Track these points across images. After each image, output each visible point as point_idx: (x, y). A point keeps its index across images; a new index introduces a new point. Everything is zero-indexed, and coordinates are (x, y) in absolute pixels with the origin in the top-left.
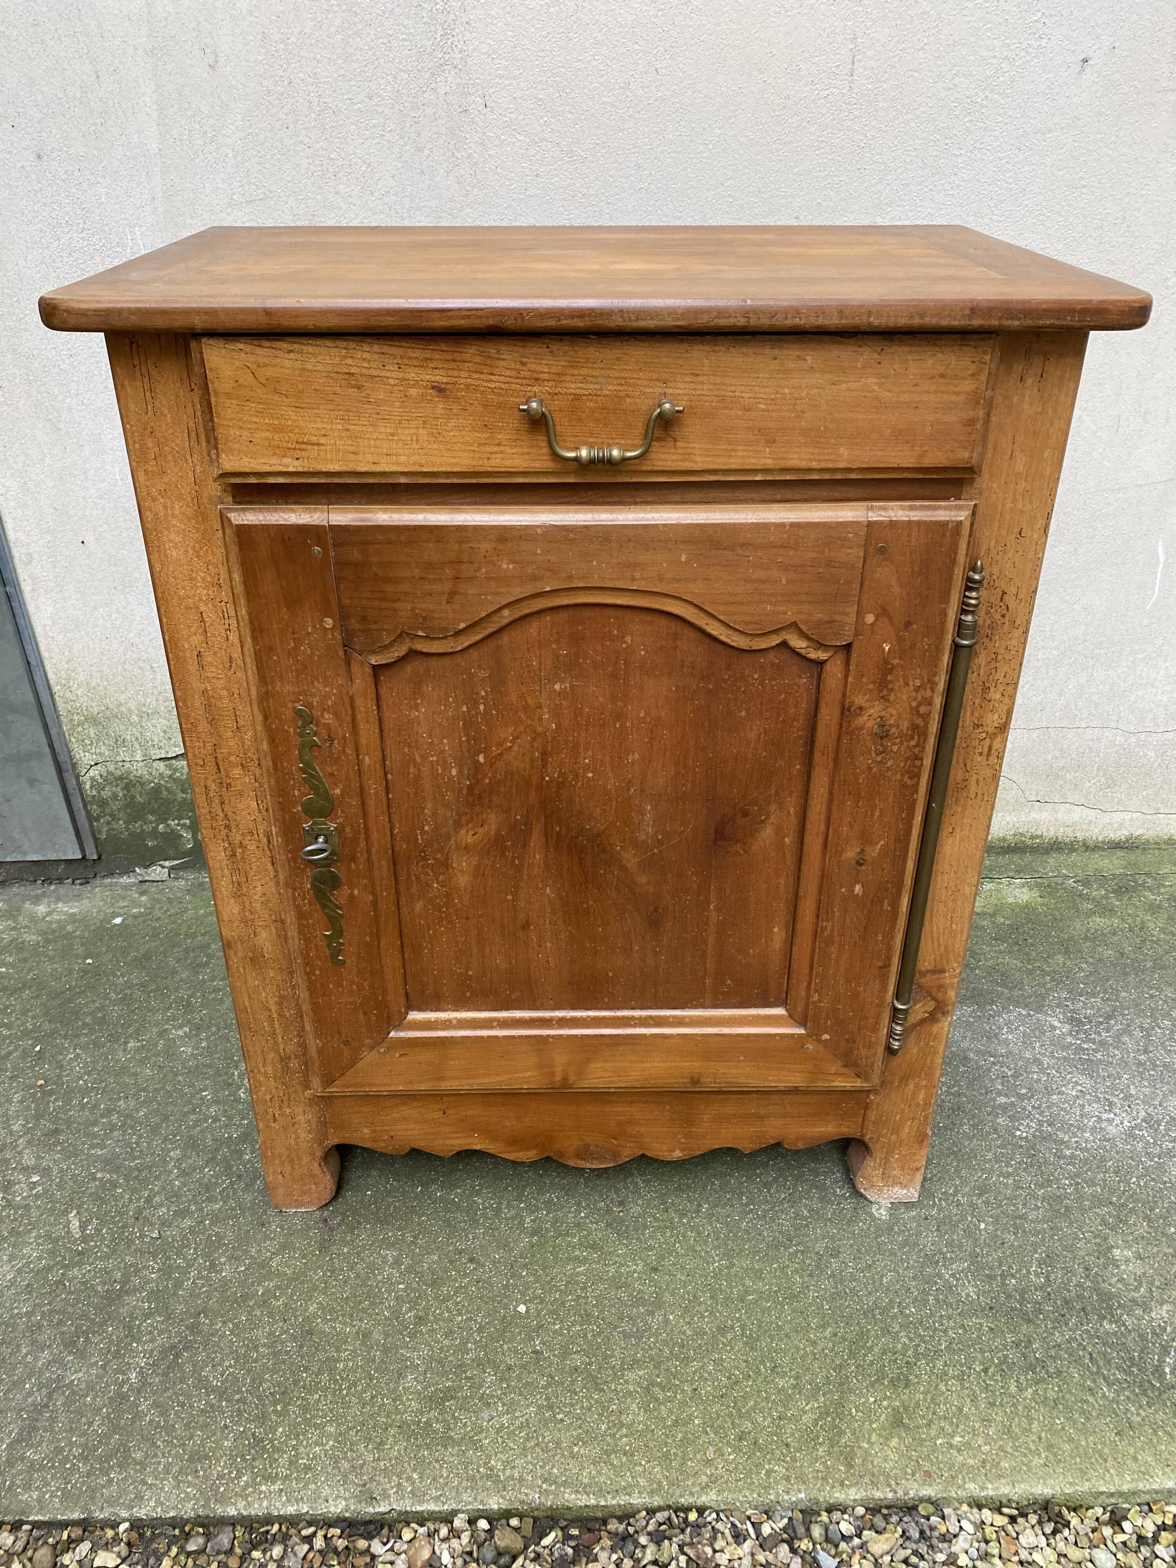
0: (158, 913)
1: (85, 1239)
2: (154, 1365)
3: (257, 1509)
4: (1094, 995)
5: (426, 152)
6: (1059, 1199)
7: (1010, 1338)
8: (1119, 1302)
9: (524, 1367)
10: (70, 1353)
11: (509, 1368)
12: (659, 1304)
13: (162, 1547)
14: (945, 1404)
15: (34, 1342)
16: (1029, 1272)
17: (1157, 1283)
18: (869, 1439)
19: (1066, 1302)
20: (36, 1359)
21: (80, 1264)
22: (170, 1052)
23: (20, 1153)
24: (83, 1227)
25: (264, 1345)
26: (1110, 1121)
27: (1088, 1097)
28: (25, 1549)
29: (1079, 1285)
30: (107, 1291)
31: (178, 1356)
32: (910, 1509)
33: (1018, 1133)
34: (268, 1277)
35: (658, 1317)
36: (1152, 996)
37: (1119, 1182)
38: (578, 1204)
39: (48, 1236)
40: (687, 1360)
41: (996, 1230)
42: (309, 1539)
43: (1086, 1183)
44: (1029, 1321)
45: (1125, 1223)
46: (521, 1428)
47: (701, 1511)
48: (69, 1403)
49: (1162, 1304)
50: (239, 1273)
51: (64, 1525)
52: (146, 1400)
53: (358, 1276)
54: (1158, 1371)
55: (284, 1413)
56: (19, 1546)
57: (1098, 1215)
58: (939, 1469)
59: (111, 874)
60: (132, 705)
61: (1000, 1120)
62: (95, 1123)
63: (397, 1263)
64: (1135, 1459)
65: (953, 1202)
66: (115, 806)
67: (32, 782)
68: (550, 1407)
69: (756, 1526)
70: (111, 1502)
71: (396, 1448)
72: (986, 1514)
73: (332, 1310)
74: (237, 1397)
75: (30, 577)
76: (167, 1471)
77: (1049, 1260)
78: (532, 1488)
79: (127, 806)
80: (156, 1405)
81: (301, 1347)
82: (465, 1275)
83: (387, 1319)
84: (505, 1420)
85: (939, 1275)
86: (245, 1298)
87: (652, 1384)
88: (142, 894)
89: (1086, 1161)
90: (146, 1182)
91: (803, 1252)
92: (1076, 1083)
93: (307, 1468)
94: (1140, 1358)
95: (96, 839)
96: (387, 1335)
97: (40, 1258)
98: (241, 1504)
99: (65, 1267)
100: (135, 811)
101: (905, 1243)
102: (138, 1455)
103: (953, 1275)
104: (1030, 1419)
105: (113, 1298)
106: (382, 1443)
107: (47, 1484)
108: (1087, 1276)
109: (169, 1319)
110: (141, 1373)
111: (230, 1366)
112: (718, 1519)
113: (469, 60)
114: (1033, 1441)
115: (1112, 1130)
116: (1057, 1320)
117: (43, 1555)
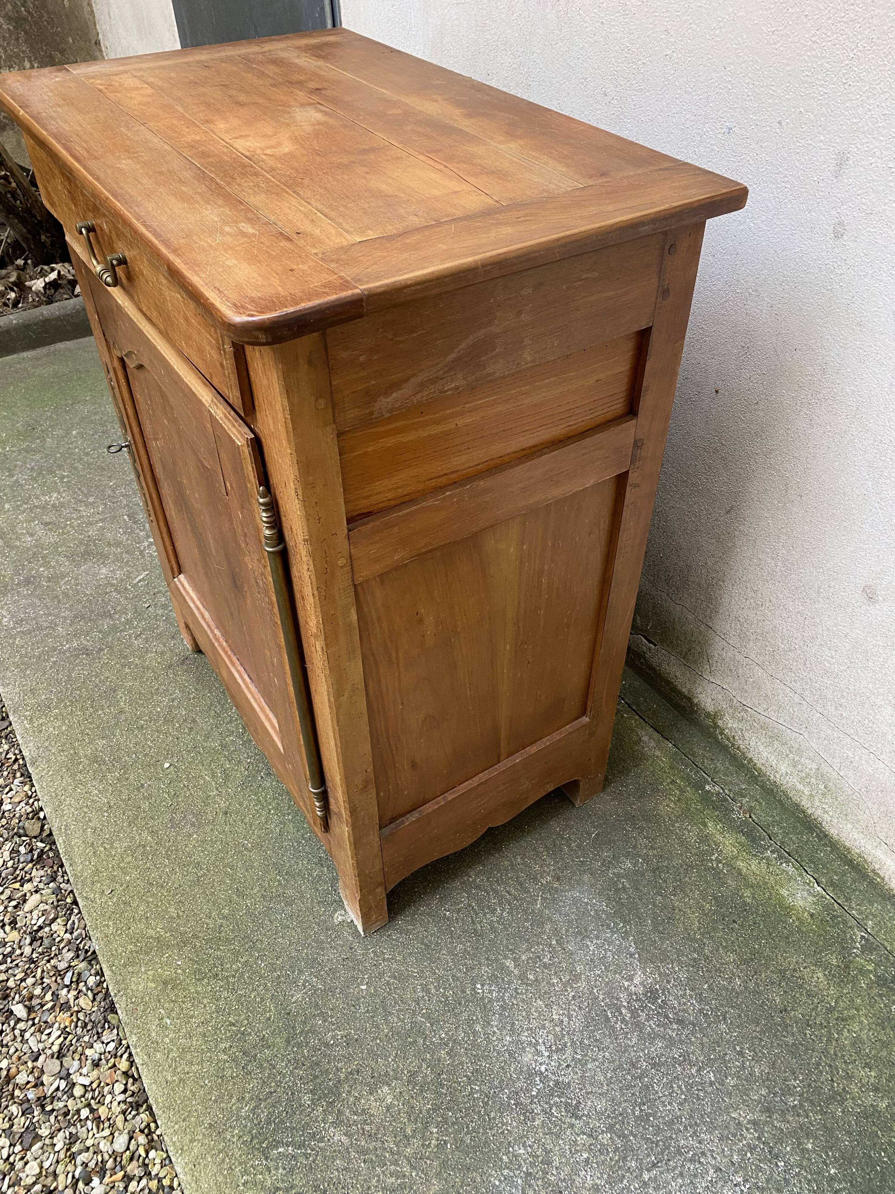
1: (134, 586)
2: (75, 649)
4: (701, 999)
6: (421, 1034)
7: (266, 1032)
8: (334, 1101)
9: (131, 785)
10: (71, 620)
12: (202, 826)
14: (192, 1006)
15: (72, 606)
16: (333, 1030)
17: (367, 1128)
18: (149, 970)
19: (317, 1063)
20: (64, 612)
21: (119, 593)
24: (141, 580)
25: (101, 679)
26: (538, 1053)
27: (558, 1029)
29: (338, 1070)
30: (108, 610)
31: (83, 654)
33: (479, 986)
34: (141, 658)
35: (192, 830)
36: (741, 1053)
37: (466, 1076)
39: (130, 574)
41: (364, 998)
43: (451, 1050)
44: (288, 1042)
45: (422, 1090)
46: (93, 801)
47: (75, 903)
48: (46, 635)
49: (345, 1135)
50: (139, 647)
52: (56, 658)
54: (277, 1144)
55: (66, 707)
57: (420, 1067)
58: (142, 1016)
61: (485, 969)
64: (191, 1141)
65: (377, 961)
68: (110, 807)
69: (80, 936)
71: (63, 758)
72: (124, 1056)
73: (130, 692)
74: (69, 686)
76: (24, 685)
77: (349, 1041)
80: (55, 662)
83: (135, 715)
84: (95, 792)
85: (301, 972)
86: (125, 657)
87: (144, 846)
89: (475, 1045)
91: (280, 884)
92: (570, 1017)
93: (40, 731)
94: (286, 1128)
97: (117, 579)
99: (116, 589)
102: (28, 672)
103: (305, 981)
104: (201, 1063)
105: (106, 615)
106: (63, 751)
108: (351, 1073)
109: (102, 639)
110: (70, 648)
111: (84, 674)
112: (75, 915)
114: (184, 1068)
115: (528, 1057)
116: (297, 1061)
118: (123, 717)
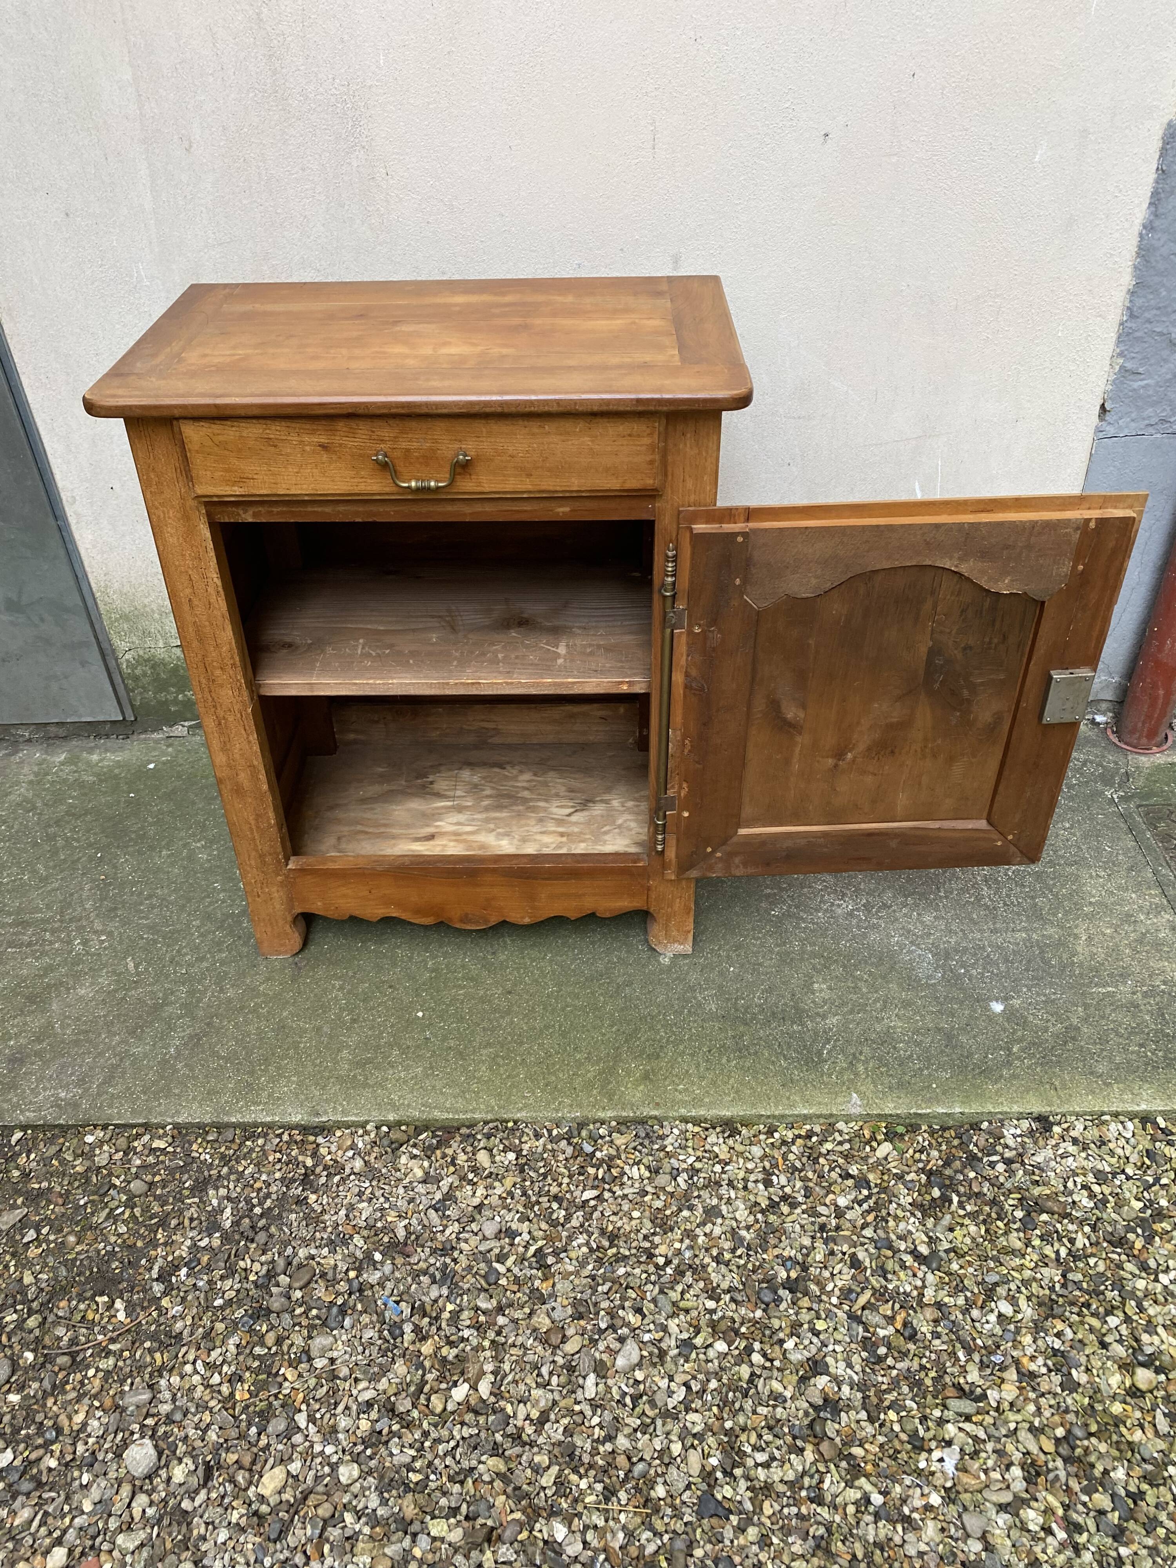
0: (181, 761)
1: (138, 974)
2: (185, 1044)
3: (249, 1118)
5: (346, 207)
6: (788, 953)
7: (730, 1033)
8: (807, 1014)
9: (418, 1047)
10: (132, 1037)
11: (408, 1047)
12: (508, 1012)
13: (192, 1138)
14: (678, 1068)
15: (109, 1031)
16: (754, 997)
17: (836, 1004)
18: (626, 1086)
19: (773, 1013)
20: (112, 1041)
21: (136, 988)
22: (191, 857)
23: (92, 922)
24: (136, 967)
25: (254, 1034)
26: (839, 906)
27: (829, 890)
28: (111, 1139)
29: (785, 1004)
30: (154, 1004)
31: (199, 1040)
32: (642, 1122)
33: (773, 912)
34: (258, 996)
35: (508, 1019)
37: (832, 944)
38: (465, 954)
39: (114, 972)
40: (522, 1043)
41: (740, 972)
42: (280, 1136)
43: (810, 944)
44: (746, 1024)
45: (828, 968)
46: (412, 1079)
47: (515, 1122)
48: (133, 1064)
49: (834, 1016)
50: (238, 994)
51: (133, 1126)
52: (180, 1063)
53: (316, 995)
54: (819, 1053)
55: (266, 1070)
56: (107, 1137)
57: (811, 963)
58: (665, 1102)
59: (145, 731)
60: (154, 606)
61: (763, 905)
62: (141, 904)
63: (341, 988)
64: (788, 1097)
65: (716, 955)
66: (145, 681)
67: (83, 664)
68: (431, 1068)
69: (550, 1132)
70: (161, 1114)
71: (334, 1088)
72: (690, 1126)
73: (298, 1015)
74: (237, 1061)
75: (75, 513)
76: (194, 1099)
77: (770, 990)
78: (415, 1109)
79: (155, 680)
80: (186, 1065)
81: (277, 1035)
82: (386, 995)
83: (333, 1020)
84: (402, 1074)
85: (695, 998)
86: (242, 1008)
87: (498, 1056)
88: (168, 746)
89: (814, 931)
90: (177, 941)
91: (608, 983)
93: (279, 1098)
94: (811, 1045)
95: (132, 706)
96: (332, 1029)
97: (109, 985)
98: (239, 1116)
99: (126, 990)
100: (161, 685)
101: (678, 978)
102: (177, 1091)
103: (704, 998)
104: (729, 1077)
105: (157, 1008)
106: (325, 1086)
107: (123, 1105)
108: (792, 999)
109: (194, 1019)
110: (177, 1048)
111: (233, 1045)
112: (527, 1126)
113: (374, 144)
114: (728, 1088)
115: (839, 911)
116: (764, 1024)
117: (122, 1142)
118: (326, 1030)
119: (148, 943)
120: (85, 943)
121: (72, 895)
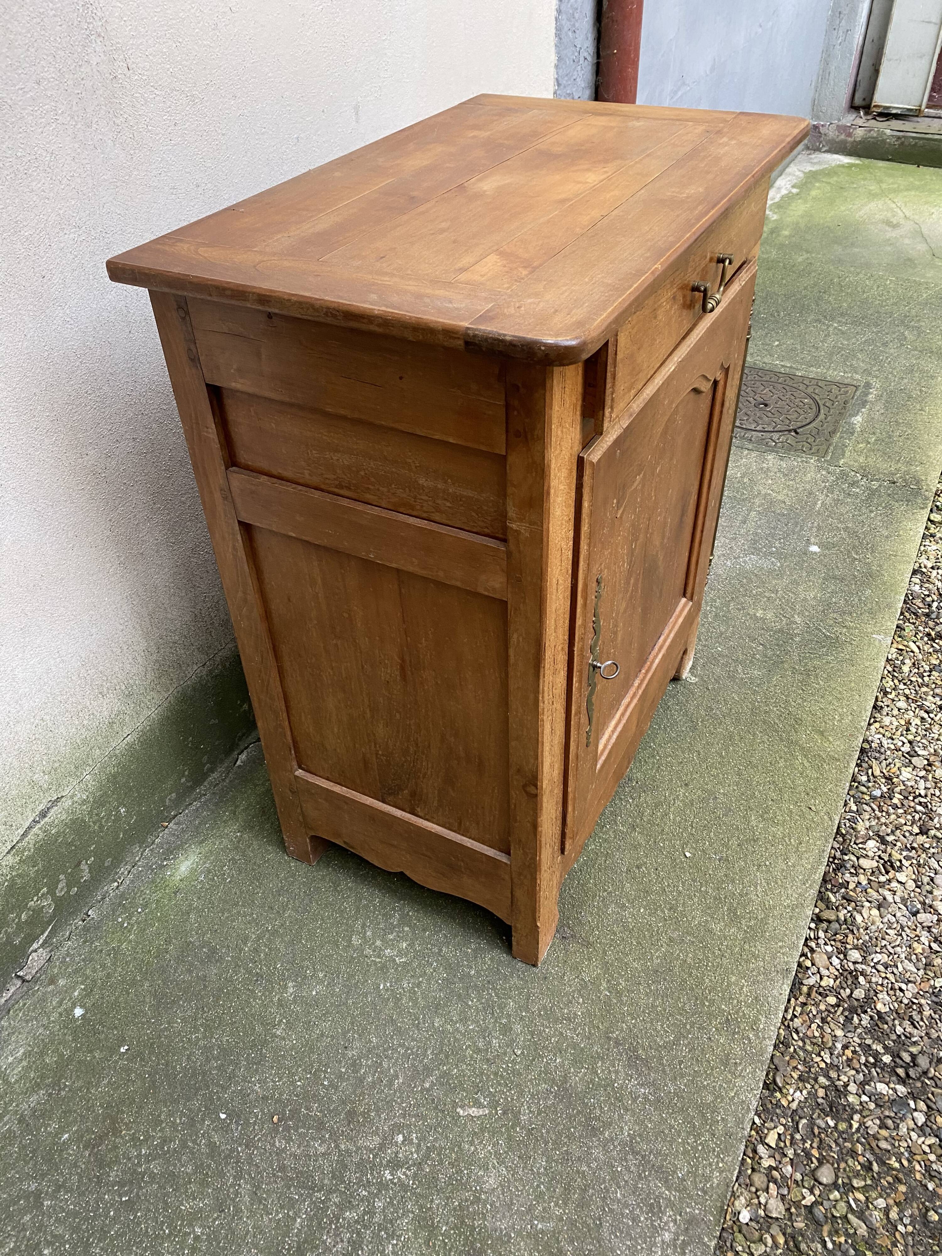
1: (493, 1106)
2: (640, 1075)
3: (774, 1034)
7: (789, 673)
8: (786, 629)
9: (728, 868)
10: (602, 1133)
11: (726, 876)
12: (711, 792)
13: (774, 1101)
14: (816, 712)
15: (579, 1160)
16: (755, 648)
18: (826, 746)
19: (778, 645)
20: (597, 1159)
21: (517, 1115)
22: (310, 1003)
23: (358, 1148)
24: (479, 1105)
25: (654, 1001)
28: (749, 1192)
29: (770, 636)
30: (555, 1097)
31: (638, 1058)
32: (863, 751)
34: (596, 984)
35: (720, 796)
39: (475, 1135)
40: (753, 796)
42: (793, 1016)
44: (782, 662)
45: (743, 603)
46: (768, 884)
47: (840, 829)
48: (647, 1140)
50: (584, 1003)
52: (667, 1086)
53: (622, 932)
55: (712, 1002)
58: (849, 731)
62: (361, 1080)
63: (622, 907)
65: (700, 652)
68: (759, 866)
70: (739, 1122)
71: (759, 948)
72: (873, 728)
73: (644, 954)
74: (688, 1027)
76: (729, 1082)
77: (751, 638)
78: (806, 891)
80: (673, 1080)
81: (665, 979)
82: (649, 874)
83: (664, 926)
84: (760, 889)
85: (743, 679)
86: (608, 1004)
87: (762, 816)
88: (54, 982)
90: (457, 1050)
91: (703, 720)
94: (818, 639)
96: (676, 929)
97: (495, 1145)
98: (768, 1042)
99: (514, 1125)
101: (717, 681)
102: (710, 1098)
103: (745, 674)
104: (835, 689)
105: (564, 1095)
106: (753, 954)
107: (710, 1164)
108: (767, 631)
109: (603, 1058)
110: (642, 1085)
111: (662, 1026)
112: (844, 823)
113: (108, 26)
114: (846, 693)
116: (786, 653)
117: (759, 1180)
118: (675, 935)
119: (442, 1084)
120: (395, 1164)
121: (282, 1168)
